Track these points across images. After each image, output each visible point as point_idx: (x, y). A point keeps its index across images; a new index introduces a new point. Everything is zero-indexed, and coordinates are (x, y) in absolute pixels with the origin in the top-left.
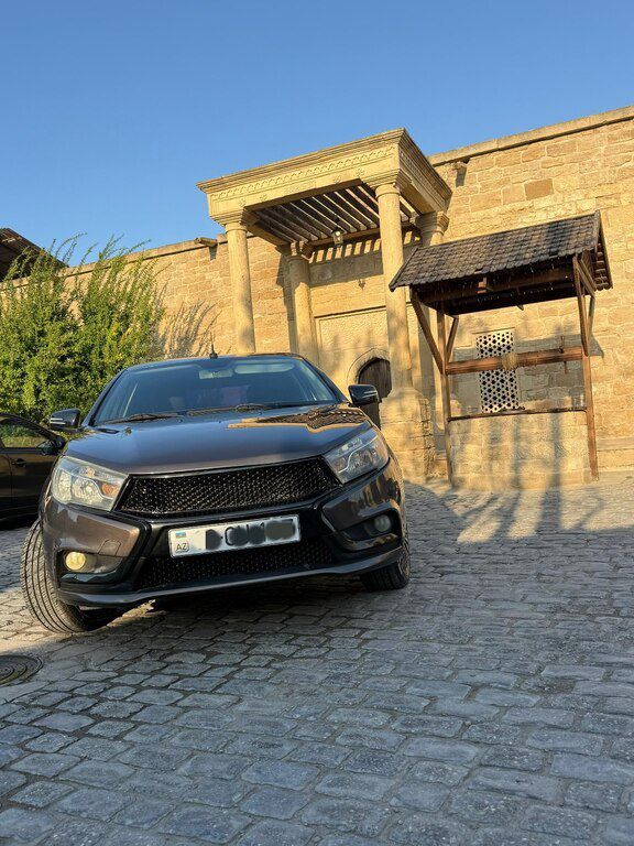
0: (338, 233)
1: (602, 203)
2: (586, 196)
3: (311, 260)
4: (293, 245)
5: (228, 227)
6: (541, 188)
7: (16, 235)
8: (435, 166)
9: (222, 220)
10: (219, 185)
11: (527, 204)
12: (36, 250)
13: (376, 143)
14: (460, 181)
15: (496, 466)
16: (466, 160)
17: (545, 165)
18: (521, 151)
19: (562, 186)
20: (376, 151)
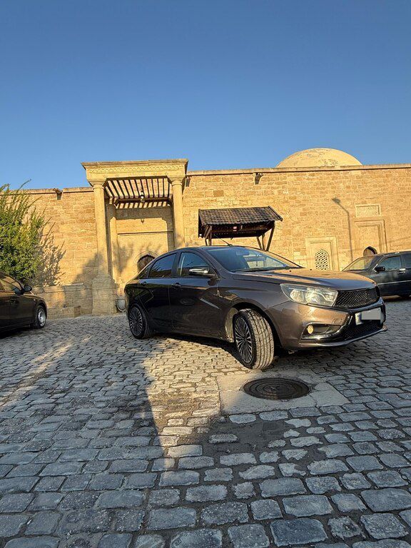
3: (117, 207)
4: (111, 199)
5: (95, 186)
6: (219, 193)
11: (214, 198)
13: (175, 162)
16: (190, 176)
17: (221, 185)
18: (212, 177)
19: (227, 194)
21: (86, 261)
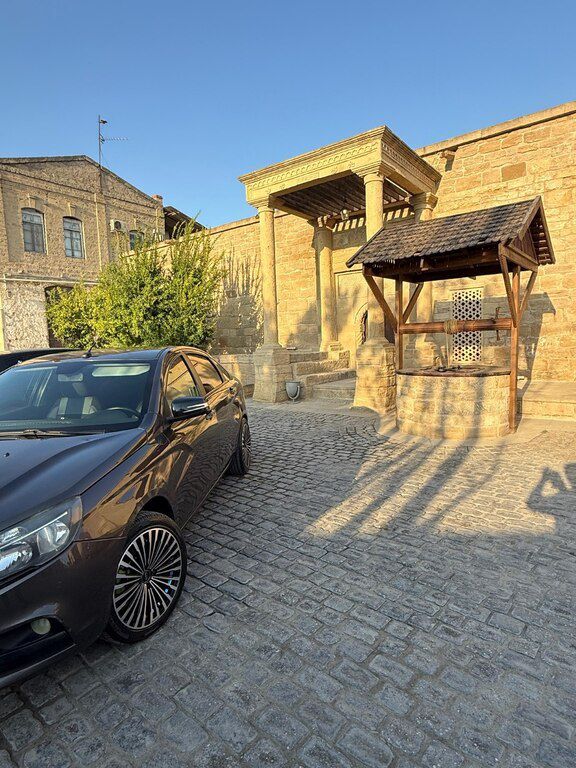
0: (345, 211)
1: (568, 183)
2: (554, 177)
3: (334, 230)
4: (319, 219)
5: (259, 210)
6: (515, 171)
7: (175, 210)
8: (423, 156)
9: (254, 204)
10: (253, 178)
11: (502, 185)
12: (188, 220)
13: (363, 139)
14: (449, 167)
15: (426, 416)
16: (454, 149)
17: (521, 151)
18: (501, 139)
19: (534, 169)
20: (364, 147)
21: (302, 314)
